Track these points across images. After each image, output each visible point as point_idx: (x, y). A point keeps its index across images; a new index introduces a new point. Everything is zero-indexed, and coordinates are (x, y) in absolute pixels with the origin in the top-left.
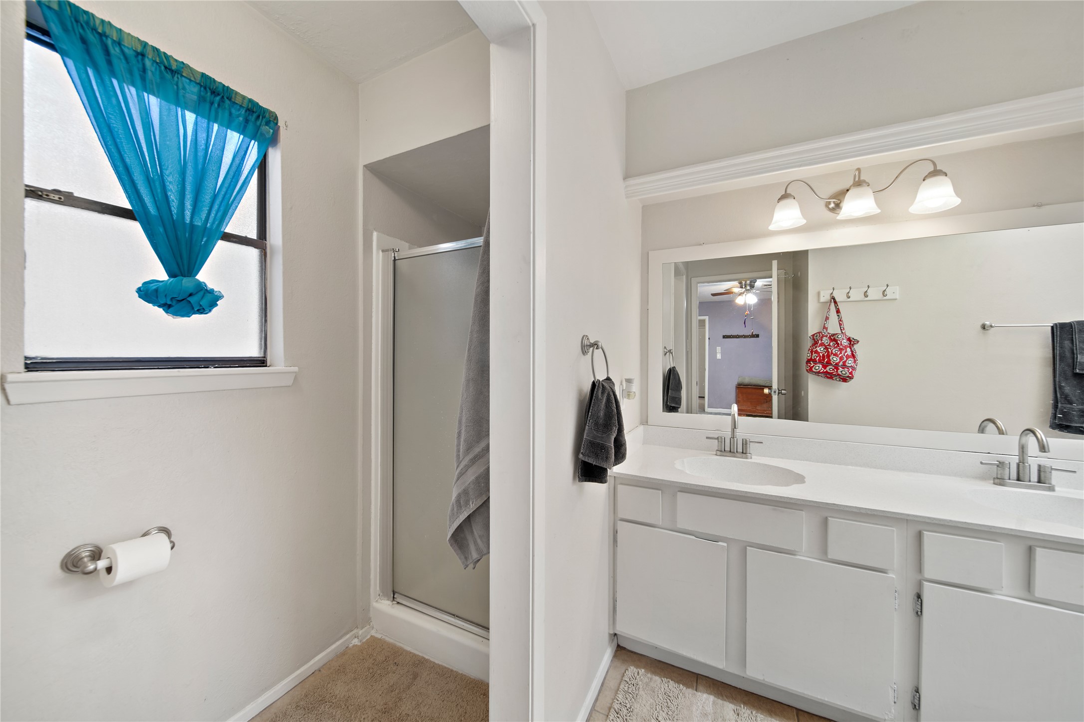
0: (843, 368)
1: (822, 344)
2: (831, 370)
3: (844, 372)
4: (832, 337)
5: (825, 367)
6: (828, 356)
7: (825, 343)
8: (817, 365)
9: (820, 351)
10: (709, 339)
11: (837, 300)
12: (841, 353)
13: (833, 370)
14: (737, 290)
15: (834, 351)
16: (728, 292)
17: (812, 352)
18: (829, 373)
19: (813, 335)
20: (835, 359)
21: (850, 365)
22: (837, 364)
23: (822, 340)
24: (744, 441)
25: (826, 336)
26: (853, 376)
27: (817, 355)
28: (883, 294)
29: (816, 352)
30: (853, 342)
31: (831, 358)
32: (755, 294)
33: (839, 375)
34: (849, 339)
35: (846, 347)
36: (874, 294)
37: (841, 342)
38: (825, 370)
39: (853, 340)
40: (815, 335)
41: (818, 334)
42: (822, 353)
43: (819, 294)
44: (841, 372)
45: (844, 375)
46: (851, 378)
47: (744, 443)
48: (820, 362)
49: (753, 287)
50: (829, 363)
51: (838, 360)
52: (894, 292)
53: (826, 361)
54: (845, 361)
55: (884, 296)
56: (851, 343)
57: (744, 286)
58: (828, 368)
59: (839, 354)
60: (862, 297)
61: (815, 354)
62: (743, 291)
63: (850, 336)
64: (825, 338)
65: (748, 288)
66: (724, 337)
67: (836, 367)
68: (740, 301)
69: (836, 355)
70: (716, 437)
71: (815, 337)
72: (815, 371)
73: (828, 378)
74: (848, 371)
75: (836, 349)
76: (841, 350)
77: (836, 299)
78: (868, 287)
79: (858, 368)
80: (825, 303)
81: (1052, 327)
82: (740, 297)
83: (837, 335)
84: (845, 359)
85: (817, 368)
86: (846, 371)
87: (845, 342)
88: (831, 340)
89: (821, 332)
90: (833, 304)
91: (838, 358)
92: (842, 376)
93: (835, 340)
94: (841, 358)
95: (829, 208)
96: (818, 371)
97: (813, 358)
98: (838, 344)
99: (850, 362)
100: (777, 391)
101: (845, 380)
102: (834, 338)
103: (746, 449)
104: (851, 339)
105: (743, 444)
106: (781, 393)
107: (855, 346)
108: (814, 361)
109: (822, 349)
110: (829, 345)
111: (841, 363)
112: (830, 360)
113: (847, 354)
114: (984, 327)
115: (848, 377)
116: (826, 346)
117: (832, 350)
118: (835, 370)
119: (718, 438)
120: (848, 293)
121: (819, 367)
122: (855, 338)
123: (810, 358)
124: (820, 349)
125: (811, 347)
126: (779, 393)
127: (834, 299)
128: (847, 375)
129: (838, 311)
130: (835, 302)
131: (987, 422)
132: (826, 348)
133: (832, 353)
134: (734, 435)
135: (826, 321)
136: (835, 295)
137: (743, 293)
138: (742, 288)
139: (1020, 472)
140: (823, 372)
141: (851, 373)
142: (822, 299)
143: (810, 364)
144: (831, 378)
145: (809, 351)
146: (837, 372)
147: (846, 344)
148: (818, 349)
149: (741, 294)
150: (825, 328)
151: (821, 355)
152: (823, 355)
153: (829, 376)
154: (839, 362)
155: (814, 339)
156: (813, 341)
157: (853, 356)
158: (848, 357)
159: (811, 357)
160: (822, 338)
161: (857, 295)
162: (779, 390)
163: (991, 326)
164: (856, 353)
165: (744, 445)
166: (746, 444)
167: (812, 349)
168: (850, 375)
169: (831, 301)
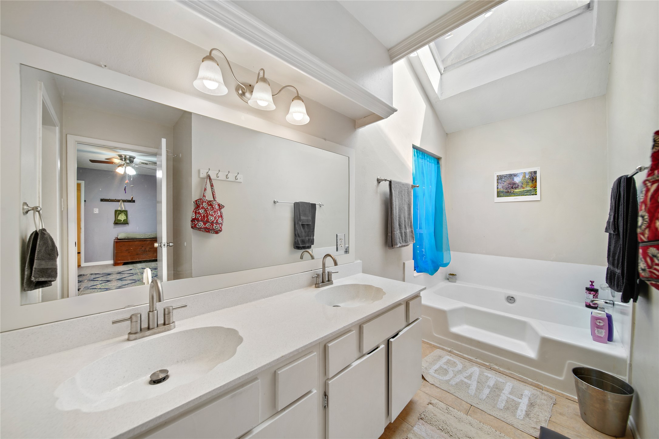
0: (216, 224)
1: (203, 208)
2: (209, 226)
3: (217, 227)
4: (209, 203)
5: (205, 224)
6: (207, 217)
7: (205, 207)
8: (200, 223)
9: (201, 213)
10: (85, 201)
11: (212, 178)
12: (215, 214)
13: (210, 226)
14: (117, 161)
15: (211, 212)
16: (108, 162)
17: (196, 213)
18: (207, 228)
19: (196, 201)
20: (211, 218)
21: (220, 222)
22: (213, 222)
23: (202, 205)
24: (166, 310)
25: (205, 202)
26: (222, 229)
27: (199, 216)
28: (236, 178)
29: (199, 213)
30: (221, 207)
31: (209, 217)
32: (133, 167)
33: (213, 229)
34: (219, 205)
35: (217, 210)
36: (231, 177)
37: (215, 206)
38: (205, 226)
39: (221, 206)
40: (198, 201)
41: (200, 200)
42: (203, 214)
43: (199, 171)
44: (215, 227)
45: (216, 229)
46: (221, 231)
47: (166, 313)
48: (202, 220)
49: (133, 162)
50: (208, 221)
51: (214, 219)
52: (240, 178)
53: (205, 219)
54: (218, 220)
55: (236, 179)
56: (220, 208)
57: (124, 160)
58: (207, 225)
59: (214, 215)
60: (224, 178)
61: (198, 215)
62: (123, 163)
63: (219, 203)
64: (204, 203)
65: (128, 161)
66: (102, 200)
67: (212, 223)
68: (120, 171)
69: (212, 215)
70: (128, 316)
71: (197, 202)
72: (198, 227)
73: (207, 232)
74: (219, 226)
75: (212, 211)
76: (215, 212)
77: (211, 176)
78: (229, 172)
79: (224, 224)
80: (203, 178)
81: (294, 204)
82: (120, 168)
83: (212, 202)
84: (217, 218)
85: (200, 225)
86: (218, 226)
87: (217, 207)
88: (209, 205)
89: (202, 199)
90: (208, 180)
91: (213, 218)
92: (216, 230)
93: (211, 205)
94: (215, 218)
95: (238, 93)
96: (200, 227)
97: (197, 218)
98: (213, 208)
99: (220, 220)
100: (166, 245)
101: (217, 232)
102: (211, 204)
103: (169, 319)
104: (220, 205)
105: (164, 314)
106: (169, 245)
107: (222, 210)
108: (198, 220)
109: (203, 211)
110: (207, 208)
111: (215, 221)
112: (208, 219)
113: (219, 215)
114: (275, 202)
115: (219, 230)
116: (205, 209)
117: (209, 212)
118: (212, 226)
119: (131, 317)
120: (218, 174)
121: (201, 224)
122: (222, 204)
123: (194, 217)
124: (201, 211)
125: (195, 209)
126: (167, 246)
127: (209, 176)
128: (218, 229)
129: (212, 186)
130: (210, 179)
131: (305, 252)
132: (206, 211)
133: (210, 214)
134: (153, 308)
135: (205, 191)
136: (210, 173)
137: (123, 165)
138: (122, 160)
139: (324, 278)
140: (204, 228)
141: (221, 228)
142: (202, 176)
143: (195, 222)
144: (209, 232)
145: (193, 212)
146: (213, 227)
147: (217, 208)
148: (200, 211)
149: (120, 165)
150: (204, 196)
151: (202, 215)
152: (204, 215)
153: (207, 230)
154: (214, 220)
155: (197, 204)
156: (196, 206)
157: (221, 216)
158: (219, 217)
159: (196, 217)
160: (202, 203)
161: (222, 176)
162: (167, 244)
163: (278, 202)
164: (222, 214)
165: (166, 316)
166: (169, 313)
167: (196, 211)
168: (220, 229)
169: (207, 177)
